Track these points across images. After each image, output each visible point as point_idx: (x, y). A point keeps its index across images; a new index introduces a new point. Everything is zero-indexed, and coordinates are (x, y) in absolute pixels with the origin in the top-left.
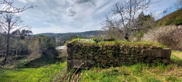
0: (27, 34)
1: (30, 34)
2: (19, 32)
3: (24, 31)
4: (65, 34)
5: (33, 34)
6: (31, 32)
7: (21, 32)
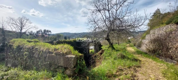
0: (47, 33)
1: (49, 33)
2: (42, 31)
3: (45, 31)
4: (80, 34)
5: (52, 33)
6: (50, 31)
7: (43, 32)
